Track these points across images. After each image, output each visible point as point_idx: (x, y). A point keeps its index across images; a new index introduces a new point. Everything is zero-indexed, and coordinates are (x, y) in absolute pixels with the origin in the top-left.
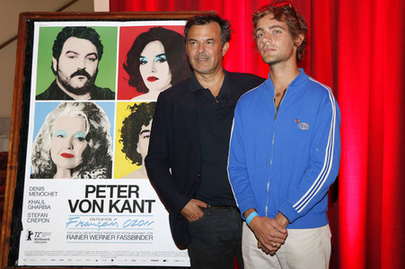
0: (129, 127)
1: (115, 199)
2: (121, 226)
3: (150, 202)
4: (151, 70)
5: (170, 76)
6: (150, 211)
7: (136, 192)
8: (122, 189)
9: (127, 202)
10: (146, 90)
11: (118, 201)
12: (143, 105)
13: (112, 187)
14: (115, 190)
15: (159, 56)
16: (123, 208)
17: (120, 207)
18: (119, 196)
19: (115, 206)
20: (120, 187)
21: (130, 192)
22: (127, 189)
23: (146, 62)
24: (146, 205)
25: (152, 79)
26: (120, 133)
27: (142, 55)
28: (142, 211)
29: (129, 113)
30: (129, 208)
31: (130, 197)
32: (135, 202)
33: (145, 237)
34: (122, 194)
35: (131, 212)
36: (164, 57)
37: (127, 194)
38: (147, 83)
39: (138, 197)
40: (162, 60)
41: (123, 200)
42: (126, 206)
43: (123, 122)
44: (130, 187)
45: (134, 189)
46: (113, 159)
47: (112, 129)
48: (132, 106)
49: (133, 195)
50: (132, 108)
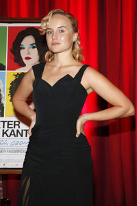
0: (14, 87)
1: (6, 129)
2: (9, 145)
3: (26, 130)
4: (27, 53)
5: (39, 57)
6: (26, 136)
7: (18, 125)
8: (10, 123)
9: (13, 130)
10: (24, 65)
11: (8, 130)
13: (4, 122)
14: (6, 124)
15: (32, 45)
16: (11, 134)
17: (9, 134)
18: (8, 127)
19: (5, 133)
20: (8, 122)
21: (15, 125)
22: (13, 123)
23: (24, 48)
24: (24, 132)
25: (28, 58)
27: (22, 44)
28: (22, 136)
29: (14, 78)
30: (14, 134)
31: (14, 128)
32: (18, 131)
34: (10, 126)
35: (15, 136)
36: (35, 45)
37: (13, 126)
38: (25, 61)
39: (19, 128)
40: (34, 47)
41: (10, 130)
43: (11, 84)
44: (15, 122)
45: (17, 123)
46: (5, 106)
47: (4, 88)
48: (16, 74)
49: (17, 127)
50: (16, 76)
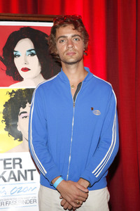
0: (9, 109)
1: (2, 170)
2: (9, 194)
3: (32, 171)
4: (23, 62)
5: (40, 67)
6: (32, 179)
7: (19, 164)
8: (7, 162)
9: (12, 172)
10: (21, 79)
11: (5, 172)
12: (20, 91)
14: (2, 163)
15: (30, 51)
16: (10, 179)
17: (6, 177)
18: (5, 168)
19: (2, 176)
20: (5, 160)
21: (14, 164)
22: (11, 161)
23: (19, 56)
24: (29, 173)
25: (25, 70)
26: (2, 115)
27: (16, 49)
28: (25, 178)
29: (8, 98)
30: (15, 178)
31: (14, 167)
32: (19, 172)
33: (30, 202)
34: (7, 166)
35: (16, 180)
36: (33, 52)
37: (11, 166)
39: (21, 167)
40: (32, 55)
41: (9, 171)
42: (12, 176)
43: (4, 106)
44: (14, 159)
45: (17, 161)
48: (11, 92)
49: (17, 166)
50: (11, 94)
